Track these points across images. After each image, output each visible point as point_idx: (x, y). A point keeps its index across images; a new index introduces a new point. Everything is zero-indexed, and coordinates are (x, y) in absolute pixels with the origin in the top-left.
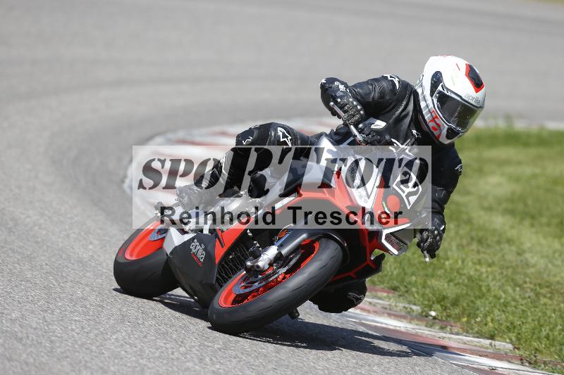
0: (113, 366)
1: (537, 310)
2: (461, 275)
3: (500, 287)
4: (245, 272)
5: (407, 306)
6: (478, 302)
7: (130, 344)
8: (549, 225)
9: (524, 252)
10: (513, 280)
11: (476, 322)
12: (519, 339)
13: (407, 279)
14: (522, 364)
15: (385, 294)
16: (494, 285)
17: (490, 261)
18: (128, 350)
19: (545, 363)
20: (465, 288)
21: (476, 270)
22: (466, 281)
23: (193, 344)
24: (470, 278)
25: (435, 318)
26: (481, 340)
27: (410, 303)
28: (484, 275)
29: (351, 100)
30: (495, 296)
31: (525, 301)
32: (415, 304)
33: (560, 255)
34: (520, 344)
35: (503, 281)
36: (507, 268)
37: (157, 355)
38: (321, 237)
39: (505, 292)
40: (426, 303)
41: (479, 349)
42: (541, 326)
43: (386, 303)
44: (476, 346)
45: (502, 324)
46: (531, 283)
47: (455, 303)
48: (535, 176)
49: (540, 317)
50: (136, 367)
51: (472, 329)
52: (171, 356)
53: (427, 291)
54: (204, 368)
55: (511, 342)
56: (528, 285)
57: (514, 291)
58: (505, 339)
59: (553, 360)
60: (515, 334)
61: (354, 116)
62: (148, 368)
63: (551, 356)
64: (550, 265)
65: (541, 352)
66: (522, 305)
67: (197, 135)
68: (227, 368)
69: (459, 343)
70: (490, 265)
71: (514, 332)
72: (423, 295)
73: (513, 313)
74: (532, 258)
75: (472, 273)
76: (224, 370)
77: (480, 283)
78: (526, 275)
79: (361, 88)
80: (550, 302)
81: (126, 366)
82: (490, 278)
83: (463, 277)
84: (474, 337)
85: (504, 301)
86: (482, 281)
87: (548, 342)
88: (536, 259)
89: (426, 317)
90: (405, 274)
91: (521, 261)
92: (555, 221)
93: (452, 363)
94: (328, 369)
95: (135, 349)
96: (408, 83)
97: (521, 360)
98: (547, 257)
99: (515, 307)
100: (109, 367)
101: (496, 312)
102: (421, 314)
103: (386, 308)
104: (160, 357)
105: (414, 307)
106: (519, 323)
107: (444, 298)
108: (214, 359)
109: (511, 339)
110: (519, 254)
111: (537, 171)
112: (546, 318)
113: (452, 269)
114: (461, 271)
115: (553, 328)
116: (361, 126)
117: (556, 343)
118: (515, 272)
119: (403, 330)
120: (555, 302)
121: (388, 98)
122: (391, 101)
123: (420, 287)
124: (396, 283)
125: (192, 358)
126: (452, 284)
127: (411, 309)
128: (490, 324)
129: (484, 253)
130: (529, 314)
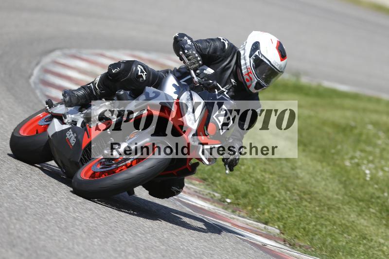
0: (6, 203)
1: (300, 209)
2: (251, 177)
3: (277, 190)
5: (211, 193)
6: (260, 198)
7: (19, 190)
8: (315, 152)
9: (296, 168)
10: (286, 186)
11: (257, 211)
12: (284, 227)
13: (214, 175)
14: (285, 245)
15: (197, 182)
16: (273, 188)
17: (272, 171)
18: (18, 194)
19: (300, 246)
20: (253, 187)
21: (262, 176)
22: (254, 182)
23: (63, 196)
24: (257, 180)
25: (229, 203)
26: (259, 224)
27: (214, 191)
28: (267, 180)
29: (194, 52)
30: (272, 195)
31: (292, 202)
32: (217, 192)
33: (320, 174)
34: (285, 230)
35: (279, 185)
36: (284, 177)
37: (37, 200)
39: (279, 193)
40: (225, 192)
41: (257, 230)
42: (301, 220)
43: (197, 188)
44: (255, 227)
45: (274, 215)
46: (298, 190)
47: (245, 196)
48: (310, 117)
49: (301, 214)
50: (22, 206)
51: (254, 215)
52: (47, 202)
53: (227, 184)
54: (68, 214)
55: (279, 228)
56: (296, 191)
57: (286, 193)
58: (275, 225)
59: (306, 244)
60: (282, 224)
61: (194, 64)
62: (30, 208)
63: (305, 242)
64: (313, 180)
65: (298, 238)
66: (290, 204)
68: (84, 216)
69: (243, 223)
70: (271, 174)
71: (282, 222)
72: (223, 187)
73: (283, 209)
74: (301, 173)
75: (259, 177)
76: (81, 217)
77: (264, 185)
78: (295, 184)
79: (201, 43)
80: (309, 205)
81: (15, 204)
82: (271, 183)
83: (253, 179)
84: (254, 221)
85: (278, 200)
86: (265, 183)
87: (304, 232)
88: (303, 174)
89: (224, 202)
90: (214, 170)
91: (293, 174)
92: (320, 150)
93: (237, 237)
94: (152, 228)
95: (23, 194)
97: (285, 241)
98: (311, 174)
99: (285, 205)
100: (3, 203)
101: (272, 206)
102: (220, 200)
103: (196, 192)
104: (38, 202)
105: (216, 194)
106: (286, 216)
107: (237, 191)
108: (75, 209)
109: (279, 226)
110: (293, 169)
111: (312, 113)
112: (305, 215)
113: (245, 172)
114: (251, 175)
115: (309, 223)
116: (198, 71)
117: (310, 234)
118: (288, 181)
119: (206, 208)
120: (313, 206)
121: (218, 53)
122: (220, 56)
123: (222, 181)
124: (206, 176)
125: (61, 206)
126: (244, 182)
127: (214, 195)
128: (267, 214)
129: (269, 165)
130: (294, 211)
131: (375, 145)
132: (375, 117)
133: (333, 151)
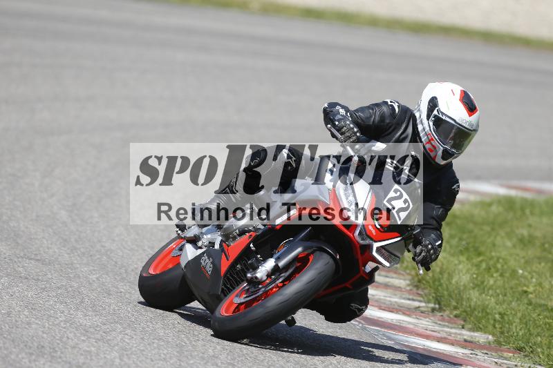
4: (247, 283)
13: (533, 340)
15: (511, 355)
27: (535, 363)
29: (349, 123)
32: (540, 365)
38: (316, 250)
43: (511, 363)
61: (350, 137)
72: (548, 356)
79: (362, 113)
90: (531, 334)
96: (408, 108)
121: (387, 121)
122: (390, 125)
123: (545, 348)
124: (521, 344)
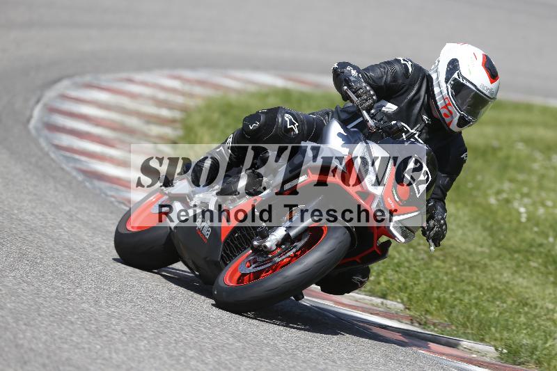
0: (10, 303)
1: (430, 272)
4: (251, 251)
7: (27, 282)
12: (410, 300)
14: (412, 324)
18: (25, 288)
19: (434, 324)
26: (373, 298)
29: (364, 85)
31: (418, 263)
34: (411, 304)
37: (54, 294)
41: (371, 307)
42: (433, 288)
44: (367, 304)
45: (394, 284)
49: (432, 279)
50: (32, 305)
54: (99, 310)
55: (402, 302)
57: (408, 252)
58: (396, 298)
59: (443, 321)
60: (406, 295)
61: (367, 100)
62: (44, 307)
63: (441, 318)
65: (431, 314)
66: (415, 266)
67: (105, 80)
69: (350, 299)
71: (405, 293)
73: (406, 274)
76: (119, 313)
79: (373, 71)
80: (442, 265)
81: (22, 303)
84: (366, 295)
85: (399, 262)
87: (438, 304)
95: (32, 288)
97: (412, 320)
99: (409, 268)
100: (5, 304)
101: (389, 271)
104: (56, 297)
106: (411, 283)
109: (402, 299)
112: (438, 280)
116: (373, 111)
117: (447, 306)
120: (448, 266)
121: (400, 81)
122: (403, 85)
128: (383, 284)
130: (422, 276)
131: (531, 171)
132: (526, 131)
133: (470, 185)
